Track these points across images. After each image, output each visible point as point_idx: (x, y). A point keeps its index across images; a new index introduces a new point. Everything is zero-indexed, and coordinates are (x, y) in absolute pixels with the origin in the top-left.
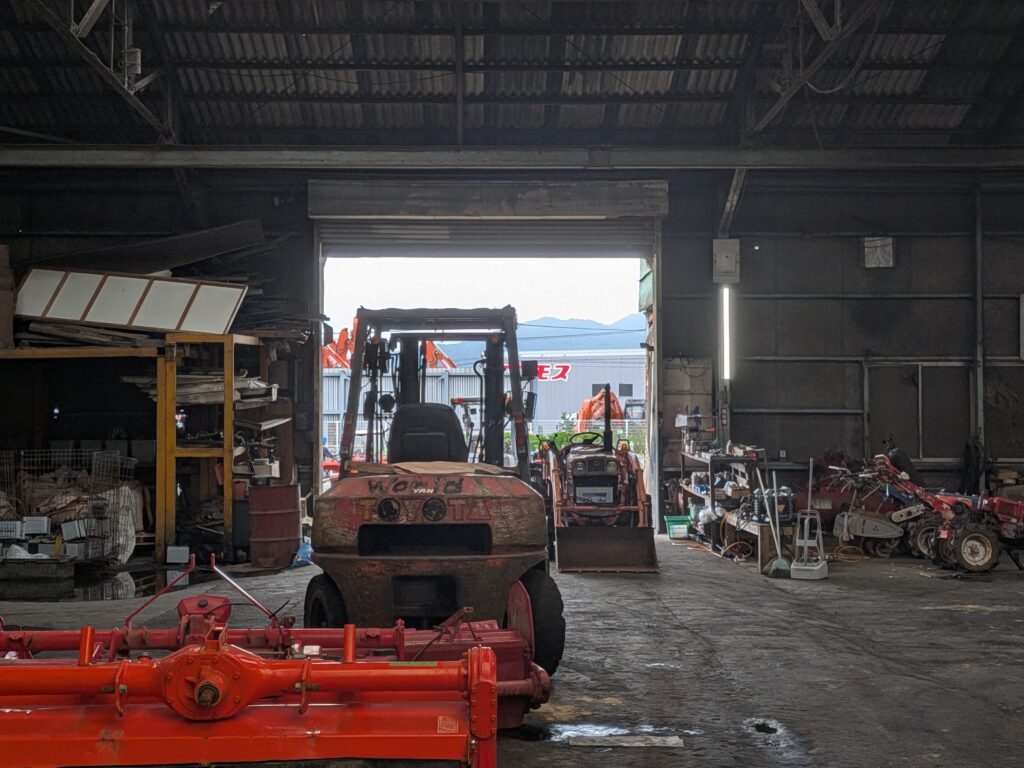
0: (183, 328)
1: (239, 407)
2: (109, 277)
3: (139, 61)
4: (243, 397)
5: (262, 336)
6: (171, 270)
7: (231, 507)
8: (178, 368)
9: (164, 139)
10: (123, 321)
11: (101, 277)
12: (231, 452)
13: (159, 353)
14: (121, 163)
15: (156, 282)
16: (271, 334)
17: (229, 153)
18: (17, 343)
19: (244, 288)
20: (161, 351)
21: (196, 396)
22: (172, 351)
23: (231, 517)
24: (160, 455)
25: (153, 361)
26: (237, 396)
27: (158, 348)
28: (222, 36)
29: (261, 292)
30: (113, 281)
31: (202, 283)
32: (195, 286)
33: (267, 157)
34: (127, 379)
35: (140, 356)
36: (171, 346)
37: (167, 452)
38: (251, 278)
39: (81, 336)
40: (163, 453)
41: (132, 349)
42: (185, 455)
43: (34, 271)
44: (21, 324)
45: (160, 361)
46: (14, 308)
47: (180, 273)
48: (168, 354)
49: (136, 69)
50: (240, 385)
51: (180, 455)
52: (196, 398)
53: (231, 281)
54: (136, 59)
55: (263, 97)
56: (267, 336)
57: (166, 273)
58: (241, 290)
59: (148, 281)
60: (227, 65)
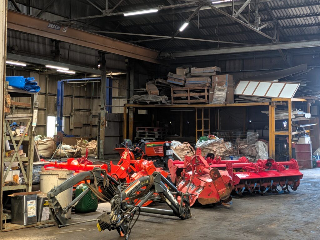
0: (280, 97)
1: (293, 120)
2: (261, 82)
3: (260, 21)
4: (296, 117)
5: (305, 98)
6: (278, 80)
7: (291, 150)
8: (275, 108)
9: (273, 42)
10: (263, 95)
11: (258, 82)
12: (291, 133)
13: (269, 104)
14: (262, 49)
15: (273, 83)
16: (309, 98)
17: (293, 44)
18: (235, 101)
19: (299, 84)
20: (270, 103)
21: (282, 116)
22: (273, 104)
23: (291, 153)
24: (270, 134)
25: (268, 106)
26: (294, 117)
27: (269, 103)
28: (289, 9)
29: (305, 85)
30: (262, 83)
31: (287, 83)
32: (284, 84)
33: (304, 44)
34: (263, 112)
35: (264, 105)
36: (273, 102)
37: (273, 133)
38: (302, 81)
39: (252, 99)
40: (271, 133)
41: (262, 103)
42: (278, 134)
43: (241, 82)
44: (236, 96)
45: (270, 107)
46: (234, 92)
47: (280, 81)
48: (272, 104)
49: (259, 23)
50: (295, 113)
51: (276, 134)
52: (282, 117)
53: (296, 82)
54: (259, 20)
55: (306, 26)
56: (308, 98)
57: (277, 80)
58: (298, 85)
59: (271, 83)
60: (293, 18)
